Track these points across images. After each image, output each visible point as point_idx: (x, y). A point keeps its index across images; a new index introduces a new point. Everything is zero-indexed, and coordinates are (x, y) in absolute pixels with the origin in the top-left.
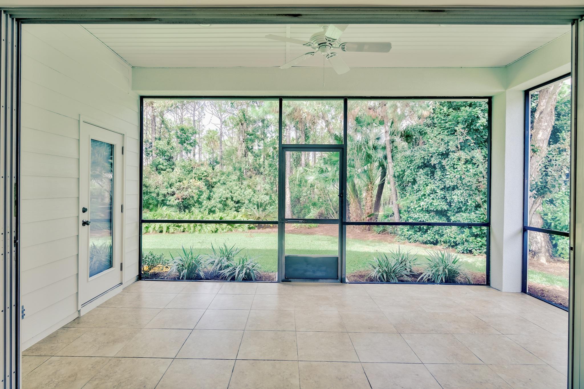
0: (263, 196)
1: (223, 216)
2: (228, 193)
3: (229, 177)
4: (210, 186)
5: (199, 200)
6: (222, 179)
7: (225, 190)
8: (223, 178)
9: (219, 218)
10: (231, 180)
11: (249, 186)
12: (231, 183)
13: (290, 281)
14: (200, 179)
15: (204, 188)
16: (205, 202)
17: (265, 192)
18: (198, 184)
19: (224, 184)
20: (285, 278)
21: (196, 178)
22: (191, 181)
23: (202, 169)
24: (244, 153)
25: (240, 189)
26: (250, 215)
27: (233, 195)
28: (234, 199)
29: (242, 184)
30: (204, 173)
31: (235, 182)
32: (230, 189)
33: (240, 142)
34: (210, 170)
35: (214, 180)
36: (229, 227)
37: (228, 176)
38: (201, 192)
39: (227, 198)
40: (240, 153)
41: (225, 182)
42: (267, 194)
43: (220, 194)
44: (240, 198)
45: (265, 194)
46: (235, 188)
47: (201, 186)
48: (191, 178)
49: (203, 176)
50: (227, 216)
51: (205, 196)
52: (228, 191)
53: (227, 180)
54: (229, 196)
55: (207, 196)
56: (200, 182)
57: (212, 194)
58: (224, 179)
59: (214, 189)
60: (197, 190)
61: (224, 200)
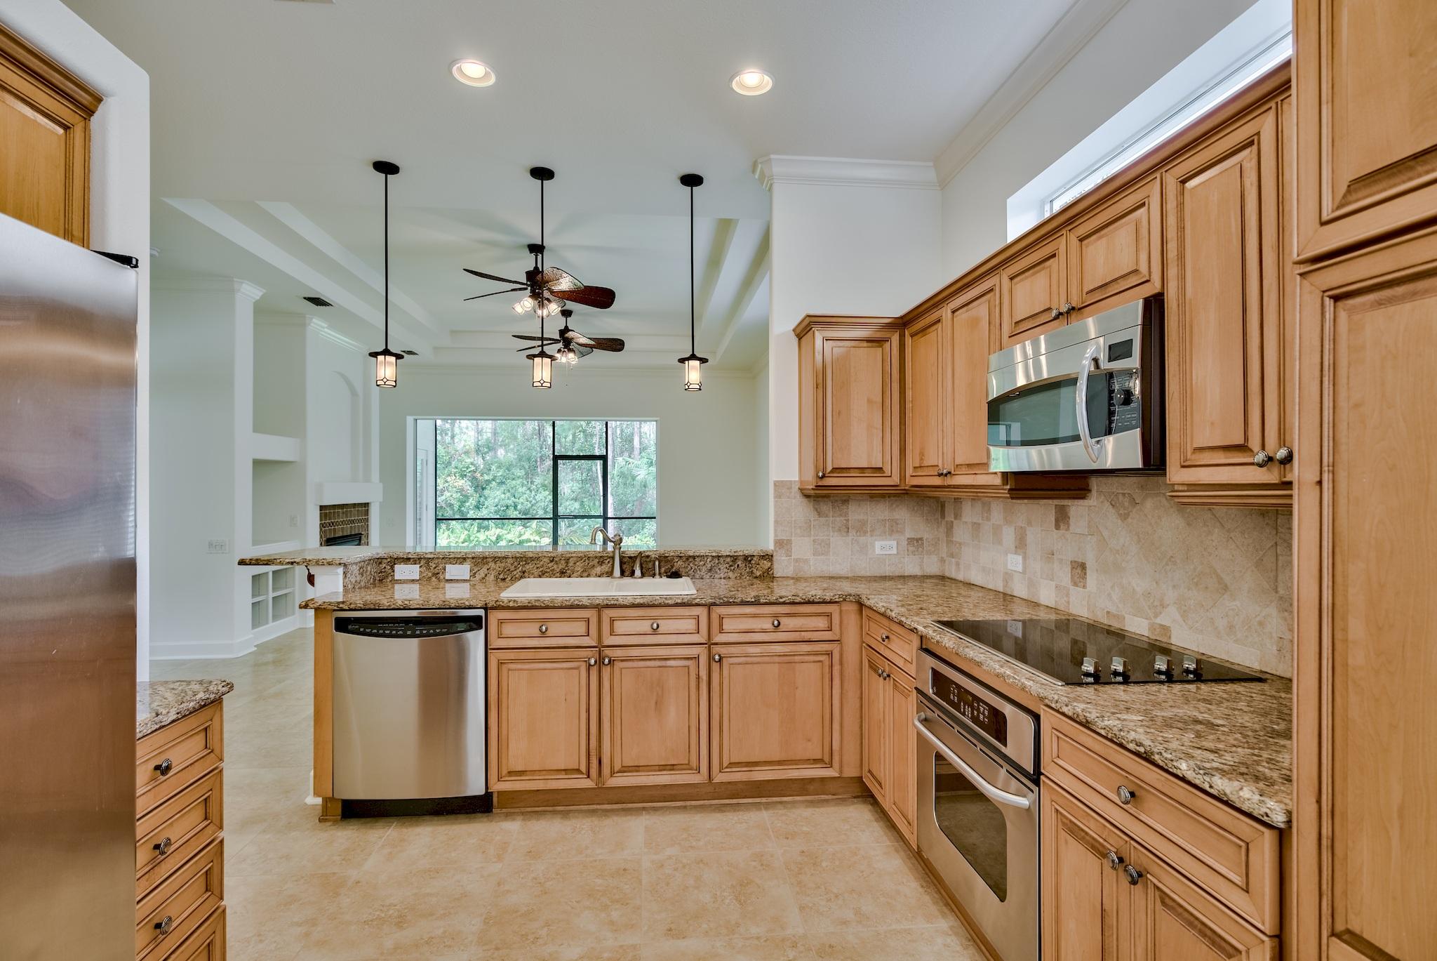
0: (568, 503)
1: (501, 534)
2: (508, 499)
4: (480, 487)
5: (463, 509)
7: (504, 493)
8: (500, 474)
9: (496, 536)
10: (514, 476)
12: (514, 482)
14: (463, 476)
15: (471, 491)
16: (472, 512)
18: (461, 484)
19: (503, 483)
21: (457, 475)
22: (449, 479)
23: (467, 461)
24: (537, 428)
25: (528, 492)
27: (517, 500)
28: (519, 507)
29: (532, 483)
30: (471, 466)
31: (521, 480)
34: (480, 461)
35: (486, 477)
37: (509, 471)
38: (467, 497)
39: (507, 507)
41: (504, 480)
42: (575, 500)
43: (496, 500)
46: (520, 490)
47: (465, 488)
48: (449, 475)
49: (468, 471)
50: (508, 533)
51: (472, 502)
52: (508, 494)
53: (507, 476)
54: (510, 502)
55: (474, 503)
56: (463, 481)
57: (482, 499)
58: (501, 476)
59: (486, 492)
60: (459, 494)
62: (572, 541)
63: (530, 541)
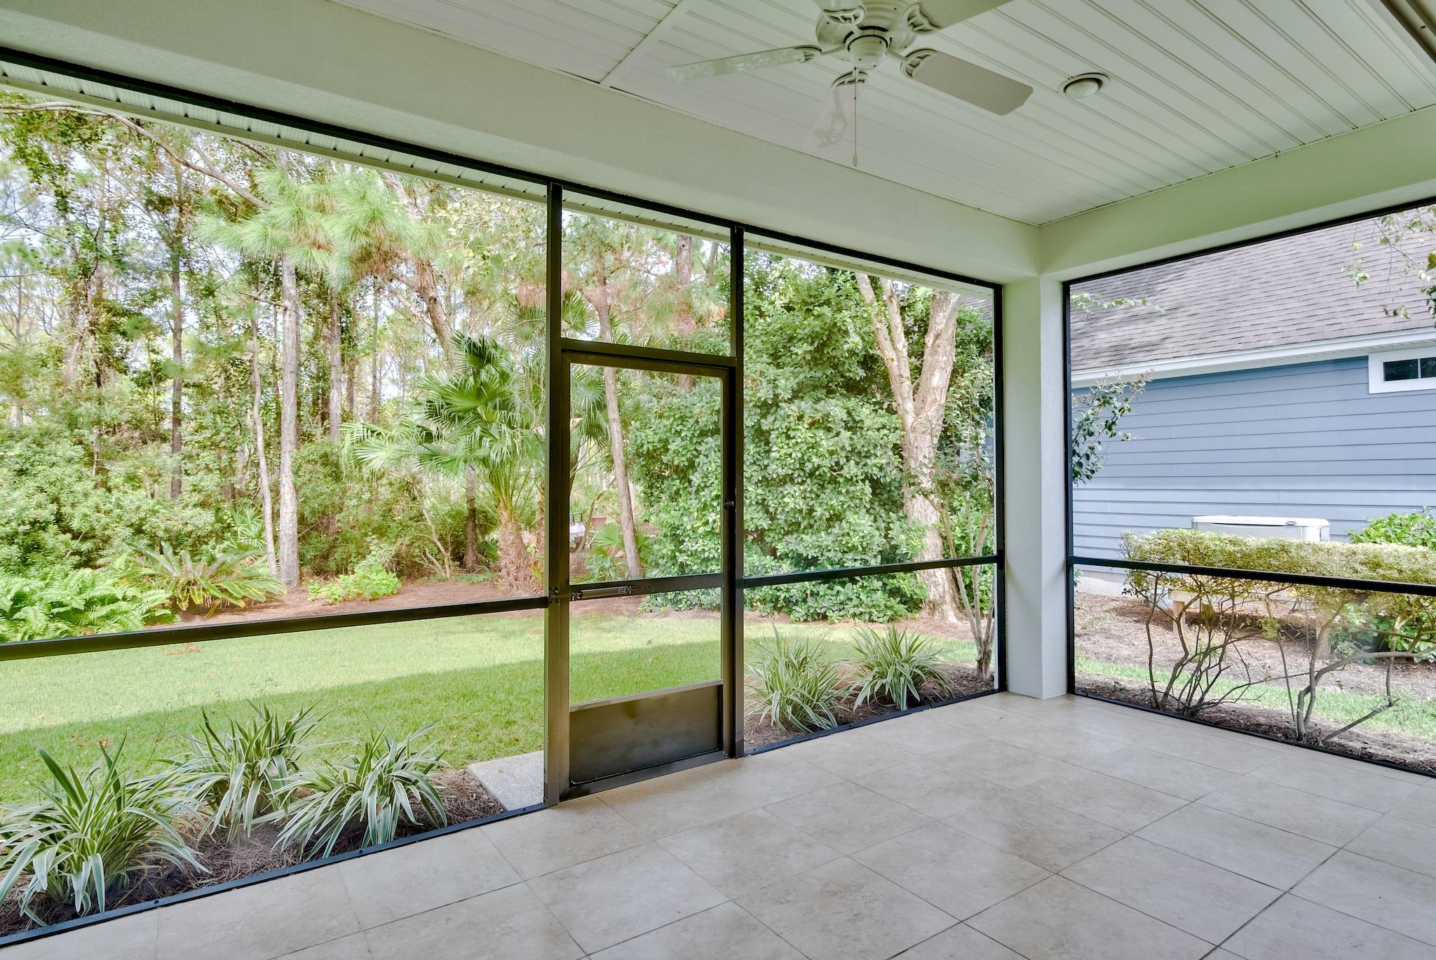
0: (189, 512)
1: (27, 589)
2: (39, 506)
3: (46, 449)
6: (10, 454)
8: (17, 451)
10: (54, 459)
11: (131, 478)
12: (56, 470)
13: (587, 793)
17: (196, 498)
19: (22, 471)
20: (571, 785)
24: (94, 370)
26: (152, 576)
27: (65, 510)
28: (72, 525)
29: (103, 472)
31: (76, 466)
32: (53, 490)
33: (76, 332)
36: (60, 625)
39: (37, 524)
40: (74, 370)
41: (28, 465)
42: (203, 505)
44: (105, 520)
45: (195, 506)
46: (77, 487)
50: (47, 585)
52: (41, 497)
53: (37, 457)
54: (47, 513)
61: (22, 529)
62: (224, 591)
63: (114, 600)
